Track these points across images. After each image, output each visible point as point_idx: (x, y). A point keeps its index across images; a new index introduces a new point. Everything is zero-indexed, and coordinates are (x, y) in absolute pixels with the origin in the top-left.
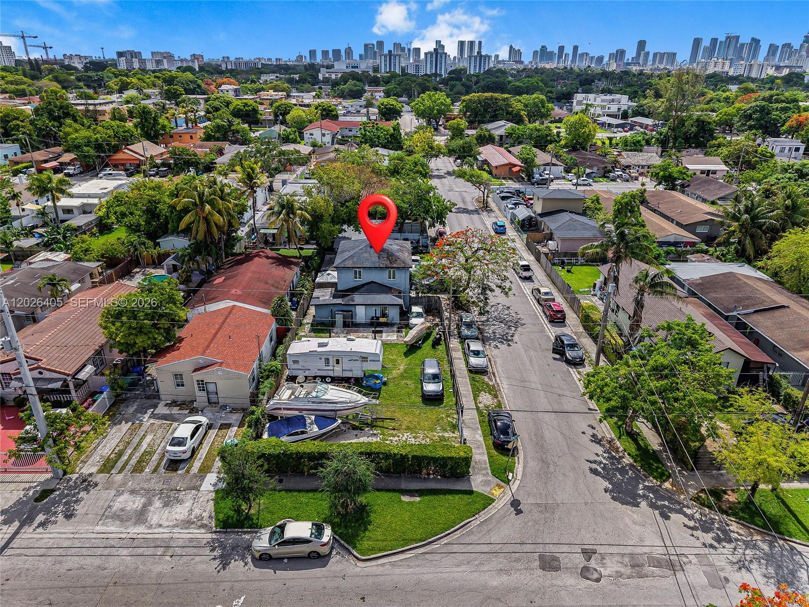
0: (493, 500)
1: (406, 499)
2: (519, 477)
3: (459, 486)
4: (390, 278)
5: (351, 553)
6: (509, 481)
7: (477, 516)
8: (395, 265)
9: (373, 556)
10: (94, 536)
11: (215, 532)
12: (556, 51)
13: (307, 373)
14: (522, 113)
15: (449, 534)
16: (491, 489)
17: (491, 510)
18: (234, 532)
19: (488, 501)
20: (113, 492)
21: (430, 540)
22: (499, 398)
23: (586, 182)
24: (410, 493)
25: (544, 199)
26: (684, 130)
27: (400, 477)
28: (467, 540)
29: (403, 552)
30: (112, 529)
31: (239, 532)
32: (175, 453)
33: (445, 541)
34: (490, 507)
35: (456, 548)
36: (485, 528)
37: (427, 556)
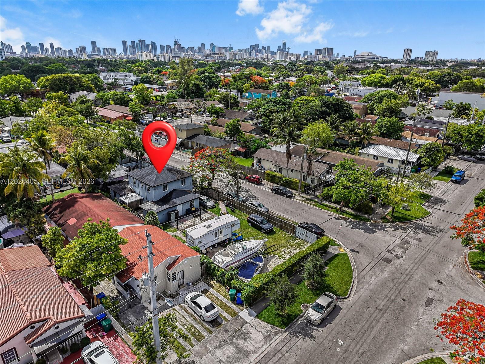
0: (346, 253)
2: (339, 242)
3: (330, 255)
4: (182, 184)
5: (340, 298)
6: (339, 245)
8: (185, 176)
9: (348, 294)
11: (286, 331)
12: (38, 46)
13: (206, 246)
14: (91, 85)
15: (354, 271)
16: (340, 251)
18: (292, 325)
20: (208, 356)
21: (353, 277)
23: (171, 121)
25: (187, 130)
26: (190, 89)
31: (293, 323)
32: (214, 314)
34: (348, 256)
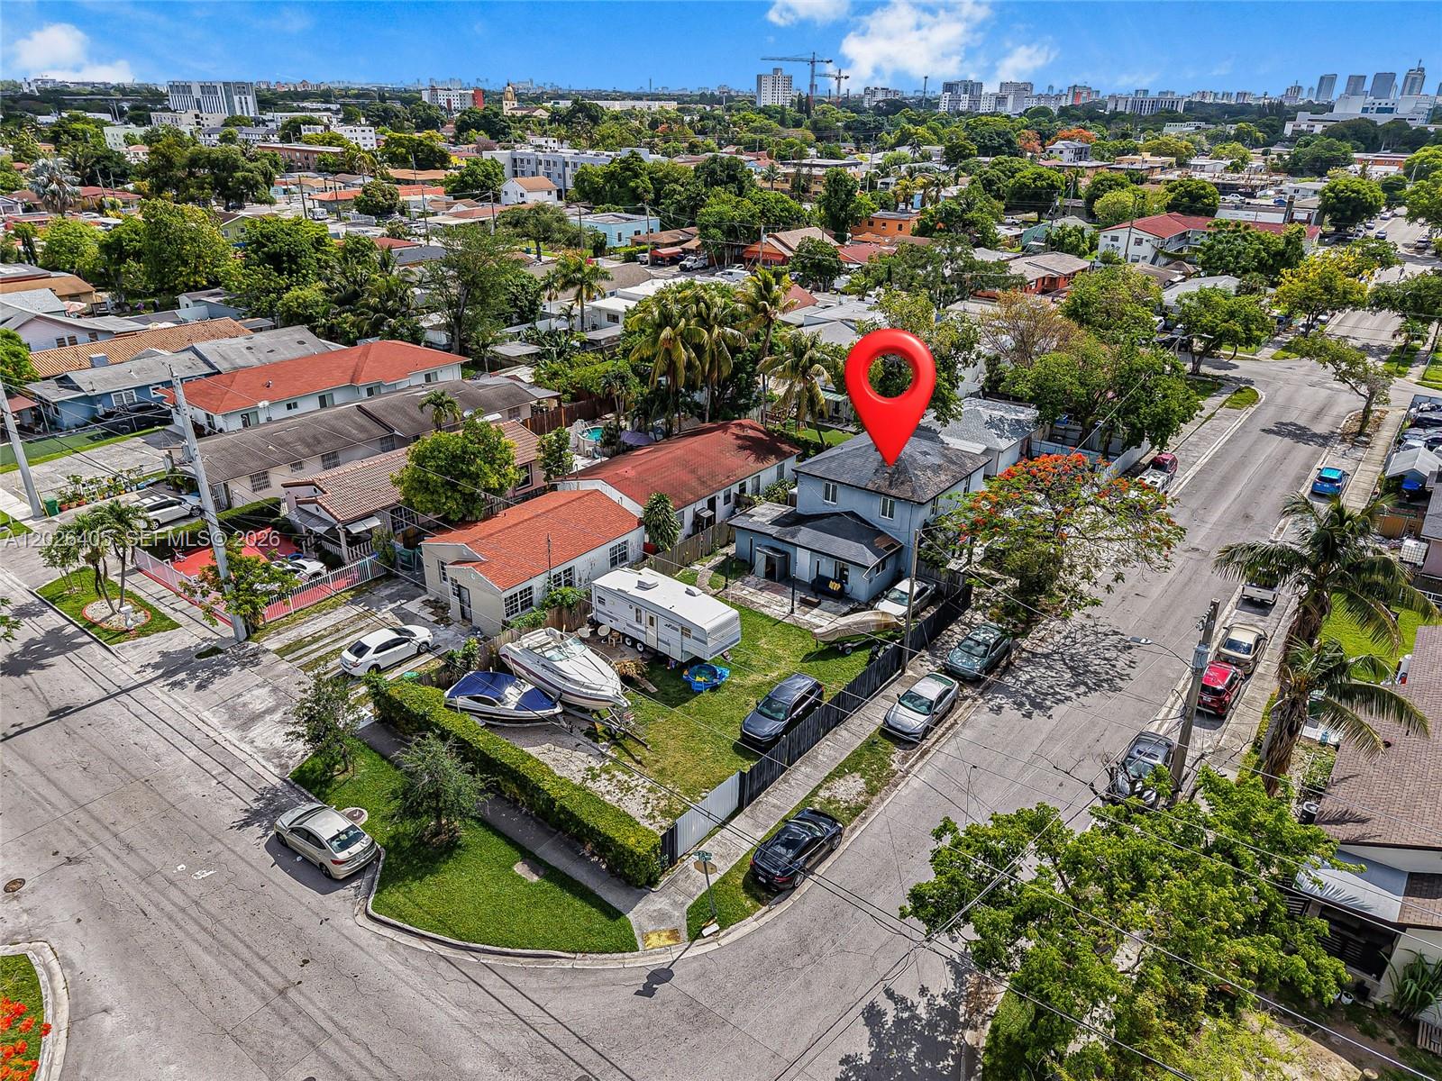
0: (634, 948)
1: (520, 869)
2: (724, 942)
3: (613, 897)
4: (884, 514)
5: (368, 897)
6: (699, 935)
7: (579, 955)
8: (893, 492)
9: (382, 917)
10: (194, 720)
11: (285, 781)
15: (508, 954)
16: (654, 931)
17: (612, 962)
18: (298, 791)
19: (628, 944)
20: (260, 680)
21: (471, 945)
22: (875, 799)
24: (536, 863)
27: (550, 834)
28: (517, 980)
29: (423, 937)
30: (214, 721)
31: (303, 794)
32: (348, 662)
33: (490, 960)
34: (615, 955)
35: (490, 981)
36: (567, 981)
37: (442, 964)
